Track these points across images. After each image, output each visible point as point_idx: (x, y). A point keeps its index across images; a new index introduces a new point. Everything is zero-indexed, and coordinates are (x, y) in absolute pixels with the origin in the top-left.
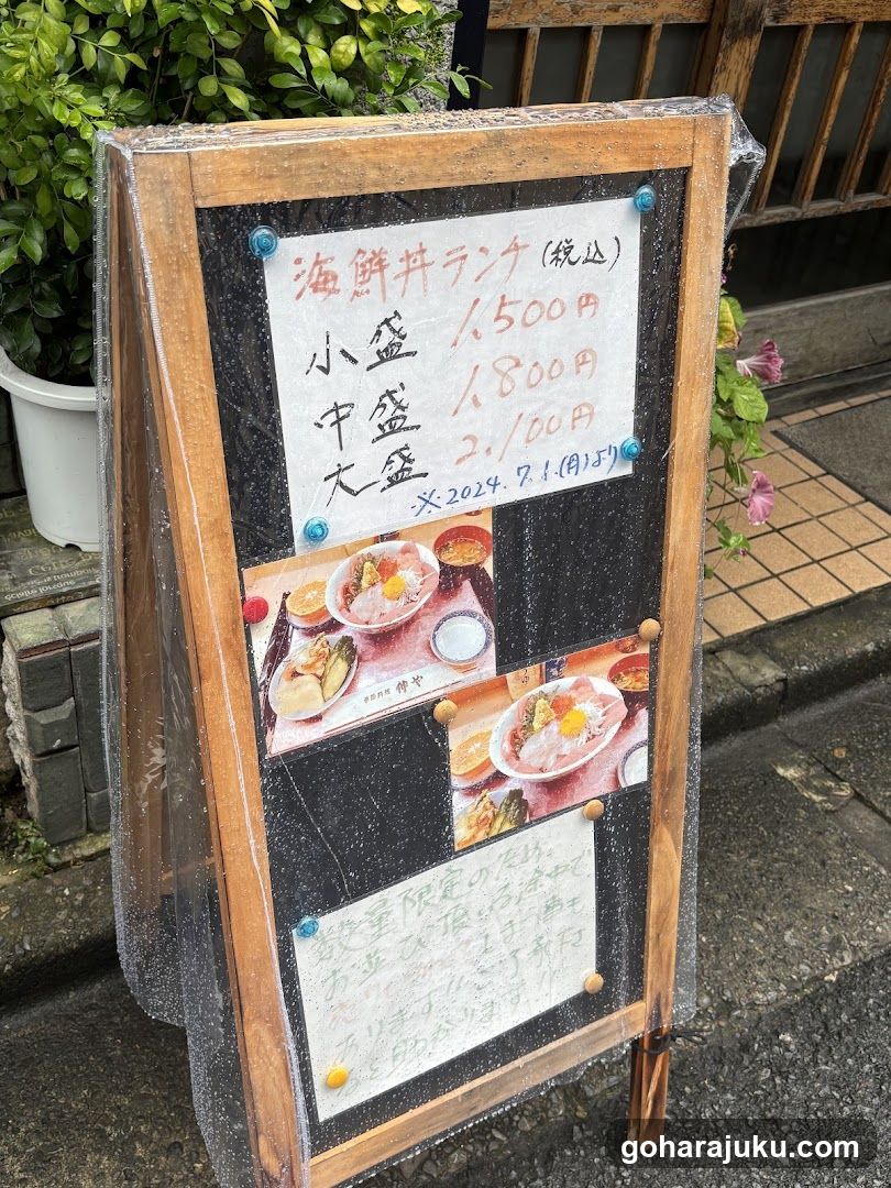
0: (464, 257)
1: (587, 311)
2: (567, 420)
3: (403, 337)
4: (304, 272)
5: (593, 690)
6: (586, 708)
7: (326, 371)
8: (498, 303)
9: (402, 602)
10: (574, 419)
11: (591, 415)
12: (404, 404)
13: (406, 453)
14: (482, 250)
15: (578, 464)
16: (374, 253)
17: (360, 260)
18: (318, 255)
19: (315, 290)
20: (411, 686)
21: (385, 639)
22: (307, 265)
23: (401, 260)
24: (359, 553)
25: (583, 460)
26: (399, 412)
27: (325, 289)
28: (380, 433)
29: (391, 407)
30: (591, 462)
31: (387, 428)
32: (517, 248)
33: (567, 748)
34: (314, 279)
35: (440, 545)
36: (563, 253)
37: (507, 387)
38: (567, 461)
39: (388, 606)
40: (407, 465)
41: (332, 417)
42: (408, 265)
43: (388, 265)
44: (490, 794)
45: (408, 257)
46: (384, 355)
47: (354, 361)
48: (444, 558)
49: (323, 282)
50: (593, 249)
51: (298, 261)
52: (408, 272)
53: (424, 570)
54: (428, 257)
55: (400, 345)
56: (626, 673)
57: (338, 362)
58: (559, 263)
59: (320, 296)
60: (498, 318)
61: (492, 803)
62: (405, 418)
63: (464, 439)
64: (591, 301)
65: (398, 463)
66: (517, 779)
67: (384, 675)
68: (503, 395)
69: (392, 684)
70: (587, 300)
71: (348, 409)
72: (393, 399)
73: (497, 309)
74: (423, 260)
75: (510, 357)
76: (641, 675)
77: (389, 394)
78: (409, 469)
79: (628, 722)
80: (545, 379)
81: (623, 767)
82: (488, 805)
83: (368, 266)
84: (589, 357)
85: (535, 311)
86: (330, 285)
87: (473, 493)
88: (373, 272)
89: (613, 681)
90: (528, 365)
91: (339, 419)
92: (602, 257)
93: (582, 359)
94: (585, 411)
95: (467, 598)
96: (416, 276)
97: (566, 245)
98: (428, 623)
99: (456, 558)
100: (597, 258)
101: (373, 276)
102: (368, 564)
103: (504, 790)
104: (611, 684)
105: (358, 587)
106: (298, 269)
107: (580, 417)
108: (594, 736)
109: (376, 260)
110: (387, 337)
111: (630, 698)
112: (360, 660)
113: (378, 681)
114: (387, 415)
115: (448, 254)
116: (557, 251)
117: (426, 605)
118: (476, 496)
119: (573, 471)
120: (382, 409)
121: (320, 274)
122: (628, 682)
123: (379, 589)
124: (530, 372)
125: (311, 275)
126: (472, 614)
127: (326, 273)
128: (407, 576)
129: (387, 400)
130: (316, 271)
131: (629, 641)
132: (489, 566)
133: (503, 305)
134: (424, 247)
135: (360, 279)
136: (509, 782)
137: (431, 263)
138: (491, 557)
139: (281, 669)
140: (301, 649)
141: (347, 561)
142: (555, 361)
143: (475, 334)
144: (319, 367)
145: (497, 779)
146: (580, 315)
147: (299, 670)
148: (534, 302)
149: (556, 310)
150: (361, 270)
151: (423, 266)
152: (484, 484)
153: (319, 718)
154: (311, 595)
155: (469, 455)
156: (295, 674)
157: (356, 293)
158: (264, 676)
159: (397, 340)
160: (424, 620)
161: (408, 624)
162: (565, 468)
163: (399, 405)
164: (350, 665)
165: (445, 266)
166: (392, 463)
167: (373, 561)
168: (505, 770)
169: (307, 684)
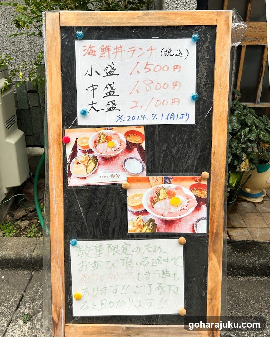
0: (134, 50)
1: (177, 70)
2: (170, 102)
3: (115, 70)
4: (86, 49)
5: (183, 192)
6: (180, 197)
7: (91, 76)
8: (146, 64)
9: (114, 149)
10: (173, 102)
11: (179, 102)
12: (114, 88)
13: (114, 102)
14: (140, 49)
15: (174, 117)
16: (106, 46)
17: (102, 48)
18: (90, 45)
19: (89, 54)
20: (116, 177)
21: (107, 160)
22: (87, 48)
23: (115, 49)
24: (100, 132)
25: (176, 116)
26: (112, 90)
27: (92, 54)
28: (106, 95)
29: (110, 88)
30: (179, 117)
31: (108, 94)
32: (152, 49)
33: (173, 210)
34: (89, 51)
35: (127, 134)
36: (168, 52)
37: (148, 89)
38: (170, 115)
39: (109, 150)
40: (114, 106)
41: (92, 88)
42: (117, 51)
43: (110, 50)
44: (142, 217)
45: (117, 48)
46: (108, 74)
47: (99, 74)
48: (128, 139)
49: (92, 52)
50: (179, 52)
51: (85, 46)
52: (117, 52)
53: (121, 142)
54: (123, 49)
55: (113, 72)
56: (197, 190)
57: (94, 73)
58: (167, 55)
59: (91, 56)
60: (145, 68)
61: (143, 220)
62: (114, 92)
63: (133, 102)
64: (178, 67)
65: (111, 105)
66: (152, 215)
67: (107, 171)
68: (147, 91)
69: (110, 174)
70: (177, 67)
71: (96, 87)
73: (145, 66)
74: (121, 49)
75: (150, 80)
76: (203, 192)
77: (109, 84)
78: (115, 108)
79: (198, 208)
80: (162, 88)
81: (196, 225)
82: (141, 220)
83: (105, 50)
84: (178, 84)
85: (158, 68)
86: (93, 53)
87: (136, 119)
88: (106, 51)
89: (191, 191)
90: (155, 83)
91: (93, 90)
92: (182, 55)
93: (175, 85)
94: (176, 100)
95: (136, 153)
96: (119, 54)
97: (169, 50)
98: (122, 159)
99: (132, 140)
100: (180, 55)
101: (106, 52)
102: (102, 136)
103: (147, 218)
104: (190, 192)
105: (99, 142)
106: (85, 48)
107: (175, 102)
108: (184, 209)
109: (107, 48)
110: (109, 69)
111: (199, 199)
113: (105, 172)
114: (108, 90)
115: (129, 49)
116: (166, 51)
117: (121, 152)
118: (137, 120)
119: (172, 119)
120: (107, 89)
121: (91, 50)
122: (198, 193)
123: (106, 144)
124: (157, 85)
125: (88, 50)
126: (138, 159)
127: (93, 50)
128: (115, 142)
129: (108, 86)
130: (90, 49)
131: (198, 178)
132: (143, 145)
133: (147, 65)
134: (122, 46)
135: (102, 53)
136: (150, 215)
137: (124, 51)
138: (144, 142)
139: (74, 160)
140: (80, 156)
141: (96, 133)
142: (165, 84)
143: (138, 72)
144: (89, 74)
145: (145, 212)
146: (174, 71)
147: (80, 162)
148: (158, 65)
149: (166, 68)
150: (102, 50)
151: (121, 51)
152: (140, 117)
153: (85, 178)
154: (84, 141)
155: (135, 107)
156: (78, 163)
157: (101, 56)
158: (69, 161)
159: (112, 70)
160: (121, 157)
161: (115, 157)
162: (169, 117)
163: (112, 88)
164: (96, 165)
165: (128, 52)
166: (109, 104)
167: (104, 135)
168: (148, 210)
169: (82, 167)
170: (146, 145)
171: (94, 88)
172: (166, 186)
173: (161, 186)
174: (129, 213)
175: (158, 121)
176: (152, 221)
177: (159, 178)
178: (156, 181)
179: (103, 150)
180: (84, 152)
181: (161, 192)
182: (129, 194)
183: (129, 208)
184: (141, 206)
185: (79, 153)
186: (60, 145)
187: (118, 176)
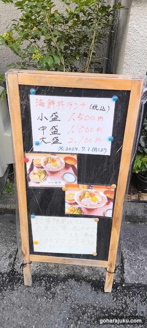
0: (71, 105)
1: (101, 120)
2: (94, 140)
4: (37, 102)
5: (99, 194)
8: (79, 114)
9: (57, 167)
10: (96, 141)
11: (100, 141)
13: (57, 138)
14: (76, 104)
16: (52, 101)
17: (49, 101)
18: (41, 99)
19: (40, 105)
21: (53, 173)
22: (38, 101)
23: (58, 103)
24: (48, 156)
25: (98, 150)
26: (56, 131)
27: (42, 105)
28: (52, 133)
29: (54, 129)
30: (100, 150)
32: (84, 105)
34: (40, 103)
35: (65, 159)
36: (95, 107)
37: (80, 131)
38: (94, 149)
39: (54, 167)
40: (57, 141)
41: (42, 128)
43: (55, 103)
44: (74, 206)
45: (59, 102)
46: (53, 119)
47: (47, 120)
48: (66, 162)
49: (42, 104)
50: (102, 108)
52: (59, 105)
53: (61, 163)
54: (63, 103)
55: (57, 118)
57: (44, 118)
58: (94, 109)
60: (79, 118)
63: (70, 139)
64: (101, 118)
65: (55, 140)
66: (80, 205)
67: (52, 179)
69: (54, 182)
70: (100, 118)
71: (45, 128)
72: (55, 128)
73: (79, 115)
75: (81, 125)
76: (112, 195)
77: (54, 127)
79: (108, 203)
80: (90, 131)
81: (106, 212)
82: (73, 208)
84: (100, 129)
85: (87, 118)
86: (43, 105)
87: (72, 149)
88: (52, 104)
89: (105, 194)
91: (43, 129)
92: (105, 110)
93: (98, 129)
94: (99, 140)
95: (71, 170)
96: (61, 106)
97: (96, 106)
98: (62, 173)
99: (69, 162)
100: (103, 110)
102: (49, 159)
103: (76, 207)
105: (47, 162)
106: (37, 101)
108: (99, 203)
109: (52, 102)
110: (54, 116)
112: (47, 175)
113: (51, 180)
115: (68, 103)
116: (93, 107)
117: (62, 169)
119: (95, 151)
121: (41, 102)
122: (108, 195)
123: (52, 163)
124: (86, 129)
125: (39, 102)
126: (72, 174)
127: (42, 103)
128: (58, 163)
129: (53, 128)
132: (76, 166)
133: (80, 115)
134: (63, 101)
135: (49, 105)
136: (78, 205)
137: (64, 104)
138: (77, 164)
139: (32, 172)
140: (35, 170)
141: (45, 157)
142: (92, 128)
143: (74, 119)
144: (40, 119)
145: (76, 203)
146: (99, 120)
147: (35, 173)
148: (87, 116)
149: (93, 118)
150: (49, 103)
151: (62, 105)
152: (74, 148)
153: (39, 183)
154: (38, 161)
155: (71, 142)
156: (34, 174)
157: (48, 107)
158: (29, 172)
159: (56, 117)
160: (61, 172)
161: (57, 172)
162: (93, 150)
163: (56, 129)
164: (46, 175)
165: (67, 105)
166: (54, 140)
167: (51, 158)
168: (77, 202)
169: (37, 176)
170: (78, 166)
171: (44, 128)
172: (89, 190)
173: (86, 190)
174: (66, 203)
175: (86, 152)
176: (80, 208)
177: (85, 186)
178: (83, 188)
179: (50, 167)
180: (38, 167)
181: (86, 194)
182: (66, 193)
183: (66, 201)
184: (74, 200)
185: (35, 168)
186: (22, 164)
187: (59, 182)
